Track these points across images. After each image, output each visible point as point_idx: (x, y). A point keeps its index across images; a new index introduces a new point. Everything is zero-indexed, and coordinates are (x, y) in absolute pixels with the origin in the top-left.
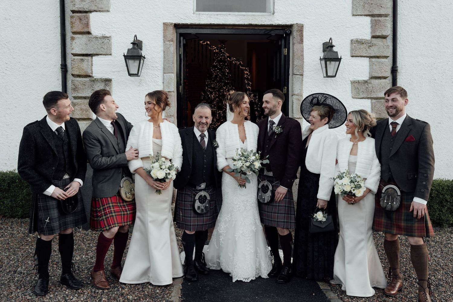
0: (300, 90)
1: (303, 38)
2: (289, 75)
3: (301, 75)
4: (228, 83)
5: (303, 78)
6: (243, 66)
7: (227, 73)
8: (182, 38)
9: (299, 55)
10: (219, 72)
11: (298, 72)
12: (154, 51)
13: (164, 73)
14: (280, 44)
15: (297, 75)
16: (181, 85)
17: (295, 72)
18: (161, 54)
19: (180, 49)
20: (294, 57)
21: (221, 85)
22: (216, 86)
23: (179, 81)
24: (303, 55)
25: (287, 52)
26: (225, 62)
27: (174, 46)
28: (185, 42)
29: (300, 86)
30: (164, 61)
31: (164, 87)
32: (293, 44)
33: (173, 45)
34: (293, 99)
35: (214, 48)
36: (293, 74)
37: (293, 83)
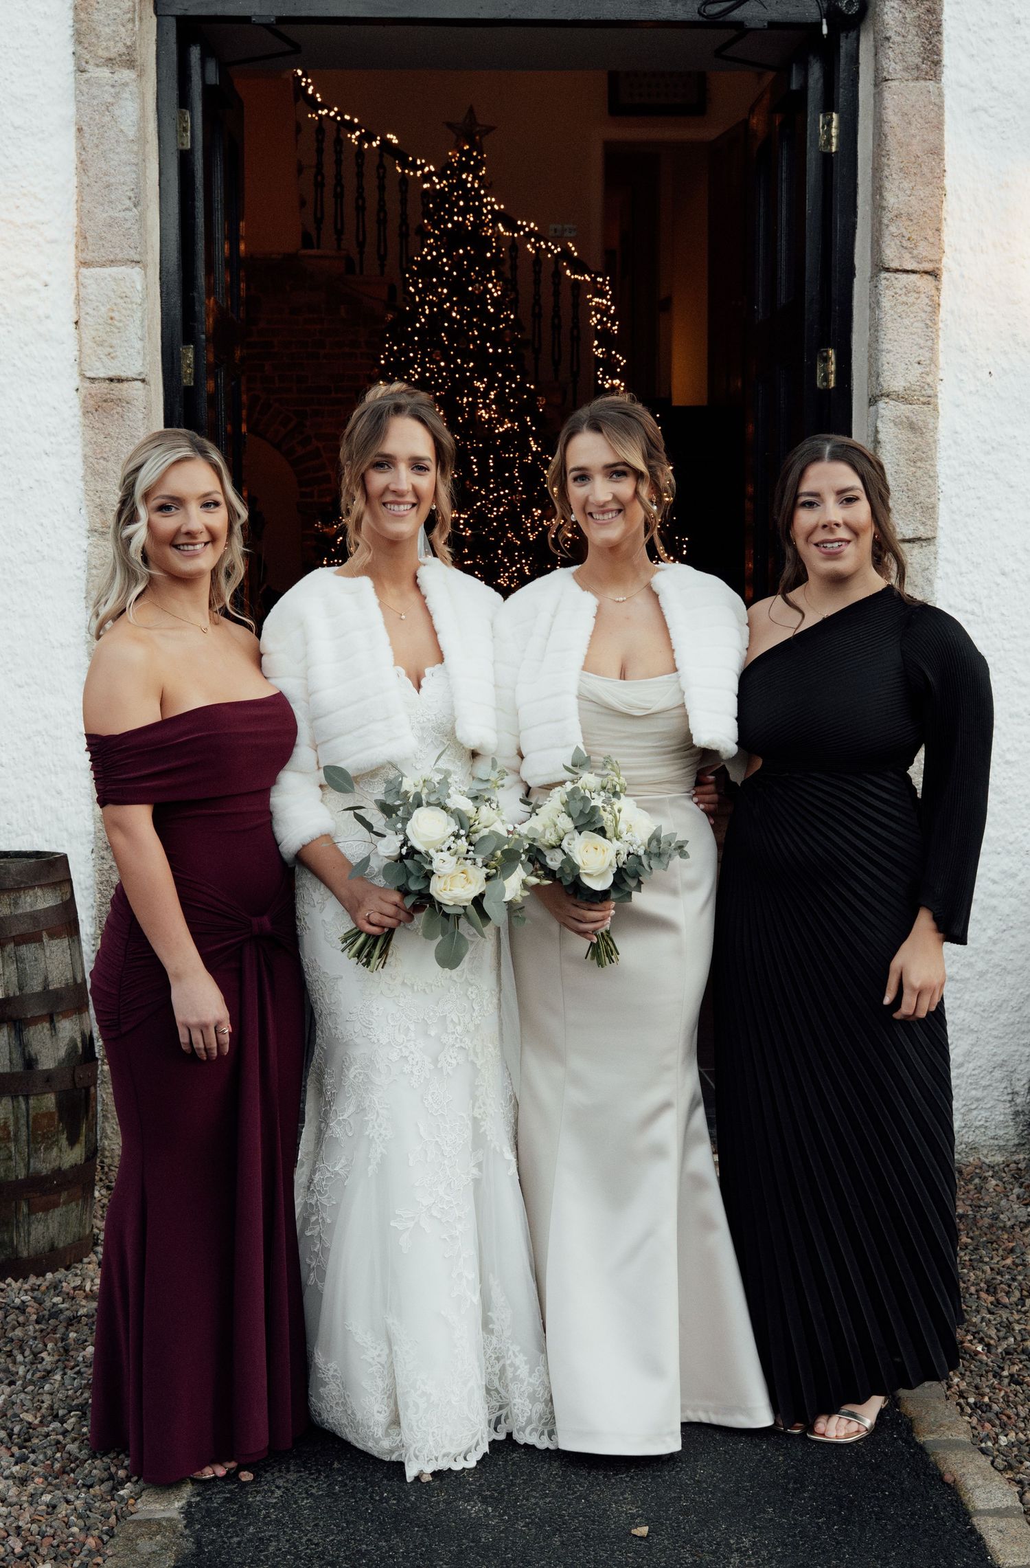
0: (920, 369)
1: (940, 41)
2: (853, 275)
3: (926, 273)
4: (499, 361)
5: (938, 289)
6: (579, 267)
7: (496, 302)
8: (195, 53)
9: (916, 147)
10: (448, 298)
11: (907, 256)
12: (16, 128)
13: (85, 264)
14: (794, 86)
15: (905, 276)
16: (189, 336)
17: (891, 255)
18: (65, 148)
19: (184, 120)
20: (885, 160)
21: (459, 369)
22: (432, 377)
23: (177, 313)
24: (942, 148)
25: (838, 137)
26: (485, 243)
27: (143, 101)
28: (213, 78)
29: (922, 342)
30: (81, 187)
31: (80, 351)
32: (880, 81)
33: (133, 87)
34: (879, 424)
35: (422, 167)
36: (880, 267)
37: (875, 327)
